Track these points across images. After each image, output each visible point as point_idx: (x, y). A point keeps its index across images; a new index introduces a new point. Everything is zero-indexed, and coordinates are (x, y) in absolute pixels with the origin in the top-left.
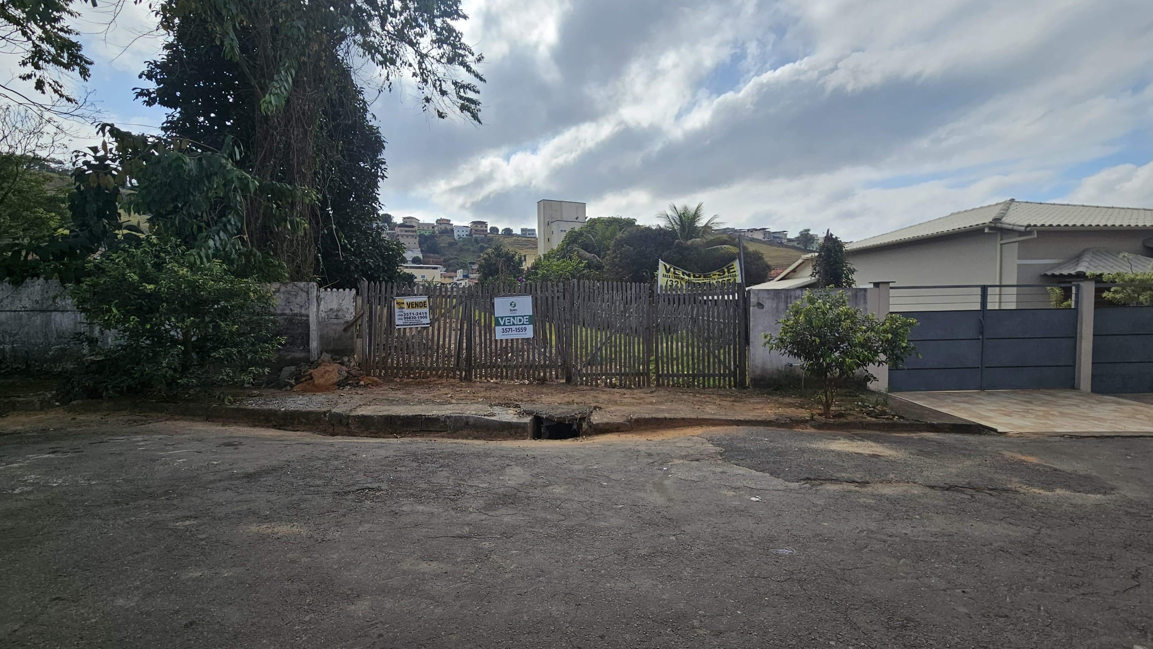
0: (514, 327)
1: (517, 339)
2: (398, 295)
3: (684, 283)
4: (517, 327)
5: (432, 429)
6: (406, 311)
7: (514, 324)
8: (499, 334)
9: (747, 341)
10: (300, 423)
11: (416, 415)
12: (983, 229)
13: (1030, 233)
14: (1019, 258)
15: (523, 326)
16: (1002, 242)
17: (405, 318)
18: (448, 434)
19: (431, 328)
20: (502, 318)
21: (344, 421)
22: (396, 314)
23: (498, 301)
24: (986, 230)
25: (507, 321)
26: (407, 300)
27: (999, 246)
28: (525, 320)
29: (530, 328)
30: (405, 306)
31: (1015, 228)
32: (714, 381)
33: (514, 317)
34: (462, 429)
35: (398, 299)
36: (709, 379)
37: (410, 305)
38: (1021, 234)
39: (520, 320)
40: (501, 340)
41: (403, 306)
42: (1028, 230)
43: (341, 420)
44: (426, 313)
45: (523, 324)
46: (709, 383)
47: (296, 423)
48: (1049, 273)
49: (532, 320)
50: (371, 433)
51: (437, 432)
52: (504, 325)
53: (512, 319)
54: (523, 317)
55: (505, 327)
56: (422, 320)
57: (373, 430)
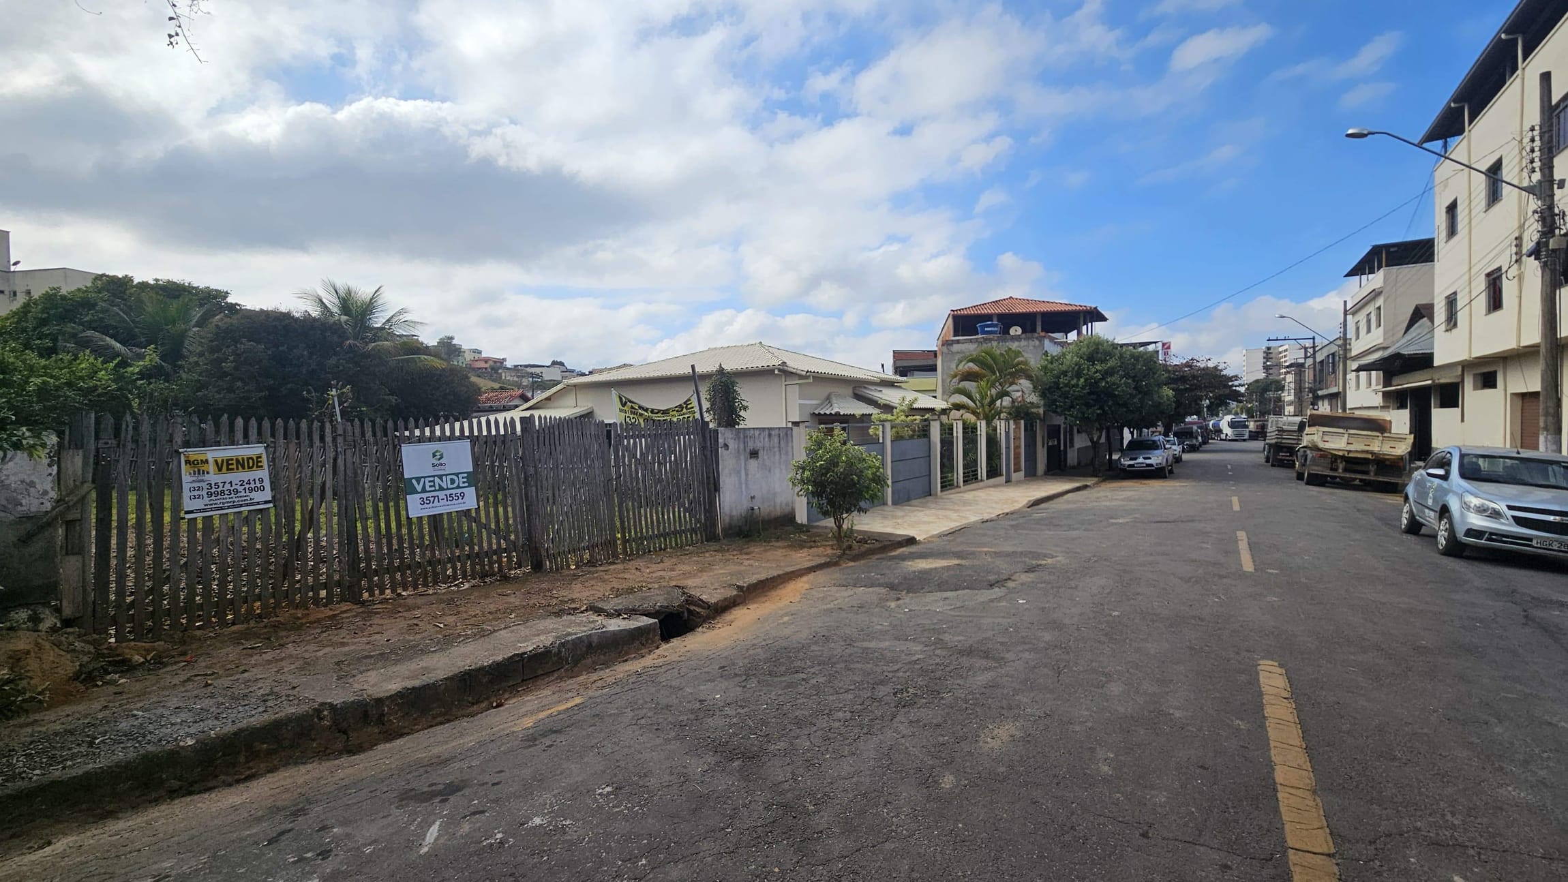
0: (441, 494)
1: (449, 514)
2: (187, 444)
3: (641, 421)
4: (448, 492)
5: (540, 672)
6: (213, 477)
7: (441, 489)
8: (415, 507)
9: (716, 488)
10: (254, 755)
11: (511, 657)
12: (774, 370)
13: (806, 377)
14: (799, 399)
15: (459, 491)
16: (786, 383)
17: (210, 495)
18: (567, 670)
19: (272, 511)
20: (418, 480)
21: (373, 712)
22: (186, 487)
23: (407, 450)
24: (776, 372)
25: (428, 484)
26: (213, 454)
27: (784, 386)
28: (461, 480)
29: (471, 492)
30: (212, 467)
31: (798, 372)
32: (686, 537)
33: (440, 477)
34: (583, 657)
35: (194, 453)
36: (681, 537)
37: (224, 466)
38: (801, 377)
39: (453, 481)
40: (420, 519)
41: (205, 468)
42: (808, 375)
43: (366, 714)
44: (261, 480)
45: (458, 487)
46: (681, 542)
47: (242, 759)
48: (817, 412)
49: (472, 479)
50: (434, 718)
51: (547, 674)
52: (424, 491)
53: (437, 480)
54: (457, 475)
55: (425, 495)
56: (253, 495)
57: (437, 711)
